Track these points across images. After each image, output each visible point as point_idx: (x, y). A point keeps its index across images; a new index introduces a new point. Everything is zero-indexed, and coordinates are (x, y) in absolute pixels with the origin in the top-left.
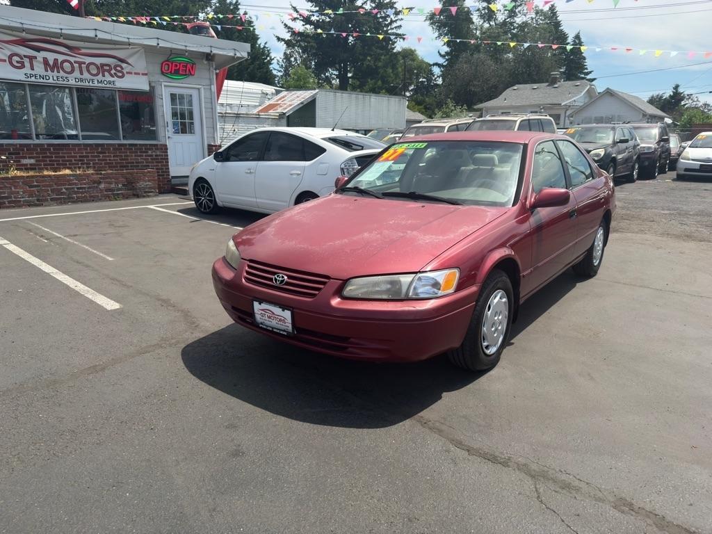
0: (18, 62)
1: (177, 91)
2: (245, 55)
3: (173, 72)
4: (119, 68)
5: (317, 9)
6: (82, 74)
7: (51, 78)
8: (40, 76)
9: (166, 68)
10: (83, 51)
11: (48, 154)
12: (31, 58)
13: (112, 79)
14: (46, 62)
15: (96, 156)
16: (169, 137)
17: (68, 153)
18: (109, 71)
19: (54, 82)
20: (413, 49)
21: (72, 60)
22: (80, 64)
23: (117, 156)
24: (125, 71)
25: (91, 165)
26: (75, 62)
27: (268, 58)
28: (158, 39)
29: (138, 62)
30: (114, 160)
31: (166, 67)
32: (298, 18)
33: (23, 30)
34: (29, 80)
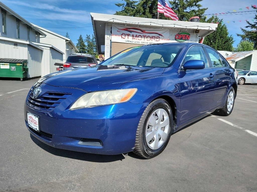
2: (214, 29)
4: (158, 38)
8: (130, 41)
12: (128, 35)
18: (154, 39)
19: (135, 43)
22: (144, 36)
27: (232, 41)
28: (175, 24)
29: (166, 35)
31: (178, 36)
34: (126, 43)
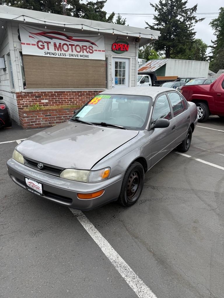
0: (41, 45)
1: (118, 60)
2: (157, 38)
3: (117, 49)
4: (91, 48)
5: (158, 22)
6: (72, 51)
7: (57, 54)
8: (52, 53)
9: (114, 48)
11: (55, 97)
13: (87, 54)
15: (77, 98)
16: (113, 87)
17: (64, 97)
18: (86, 50)
21: (68, 43)
22: (72, 45)
23: (87, 98)
24: (93, 49)
25: (75, 103)
26: (70, 45)
28: (113, 29)
29: (101, 44)
30: (86, 100)
31: (115, 46)
32: (148, 27)
34: (46, 55)
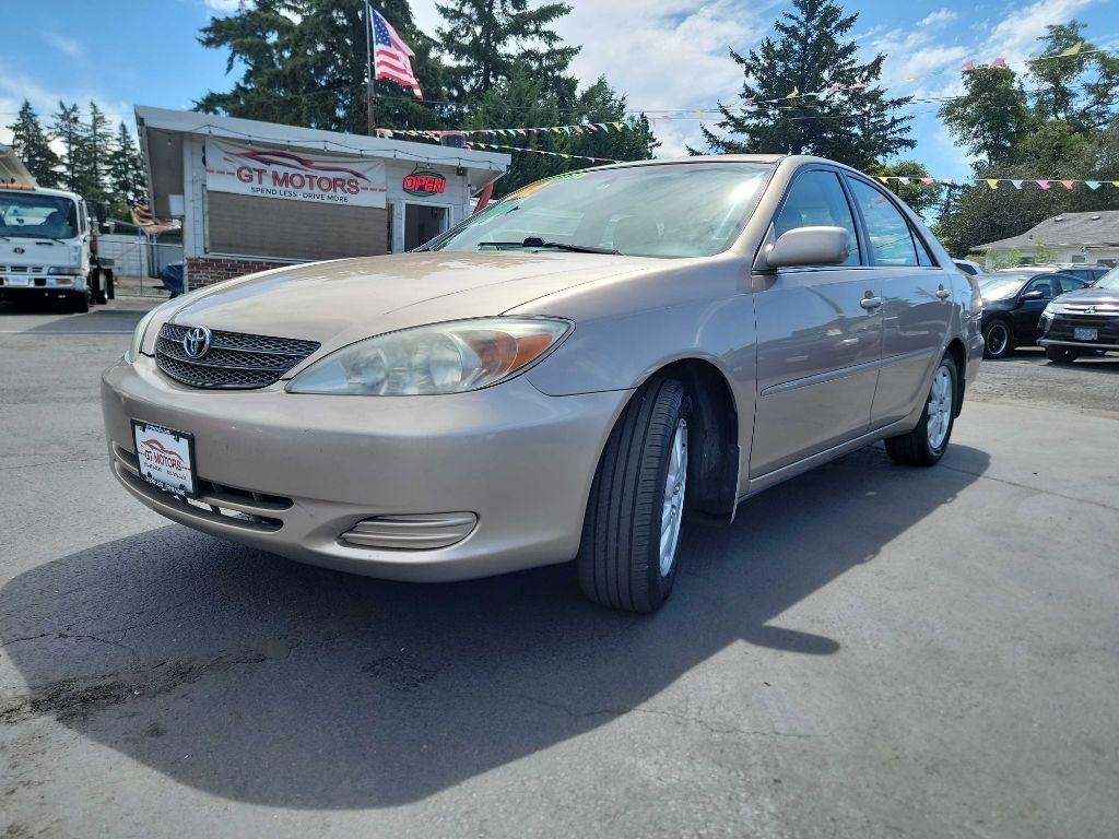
0: (246, 176)
2: (504, 169)
3: (415, 188)
4: (354, 184)
6: (312, 188)
7: (278, 193)
9: (409, 184)
10: (316, 164)
12: (261, 172)
13: (343, 195)
14: (275, 176)
18: (342, 187)
19: (282, 197)
20: (919, 163)
21: (303, 173)
24: (359, 187)
26: (306, 176)
28: (396, 150)
29: (376, 176)
31: (409, 182)
32: (728, 124)
33: (250, 142)
34: (255, 194)
